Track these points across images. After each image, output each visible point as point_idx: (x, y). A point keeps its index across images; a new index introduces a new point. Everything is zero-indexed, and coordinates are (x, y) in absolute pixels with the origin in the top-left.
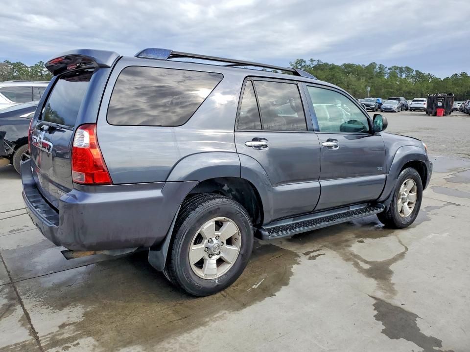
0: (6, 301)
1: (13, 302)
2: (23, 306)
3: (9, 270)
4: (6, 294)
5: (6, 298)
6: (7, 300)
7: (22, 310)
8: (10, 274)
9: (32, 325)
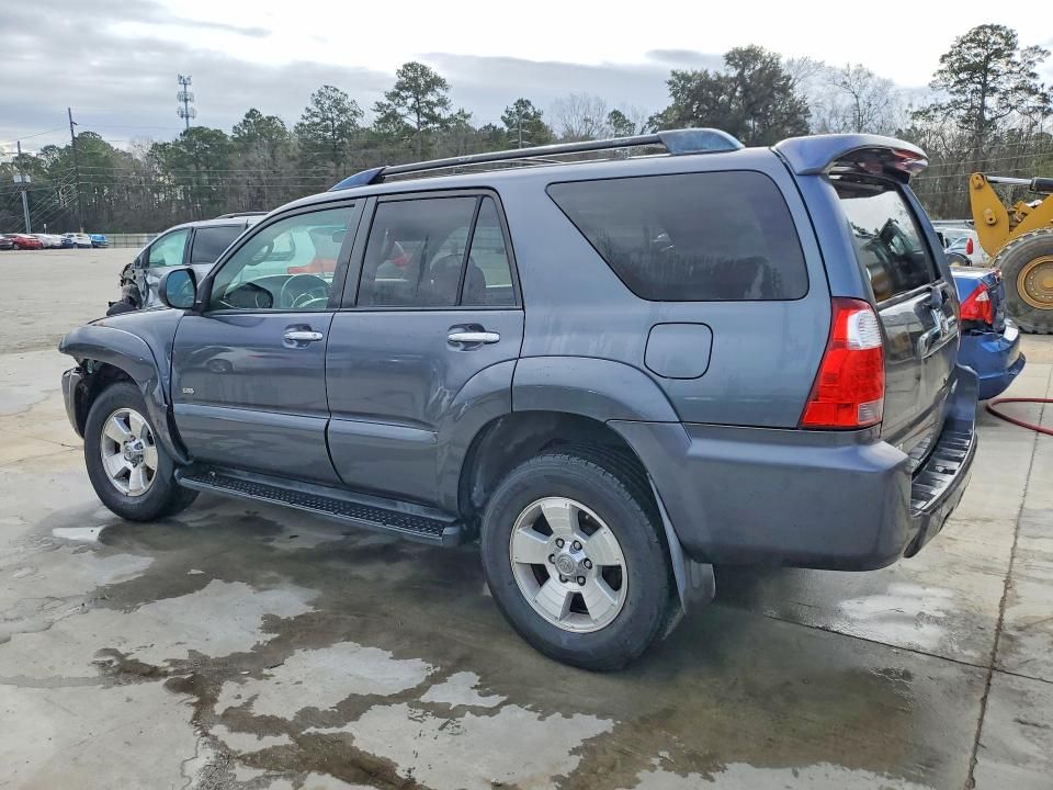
0: (1025, 640)
1: (1013, 633)
2: (1001, 620)
3: (979, 706)
4: (1018, 653)
5: (1020, 645)
6: (1022, 641)
7: (1005, 615)
8: (982, 696)
9: (1005, 591)
